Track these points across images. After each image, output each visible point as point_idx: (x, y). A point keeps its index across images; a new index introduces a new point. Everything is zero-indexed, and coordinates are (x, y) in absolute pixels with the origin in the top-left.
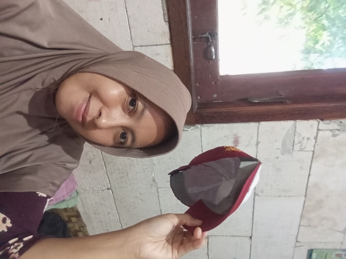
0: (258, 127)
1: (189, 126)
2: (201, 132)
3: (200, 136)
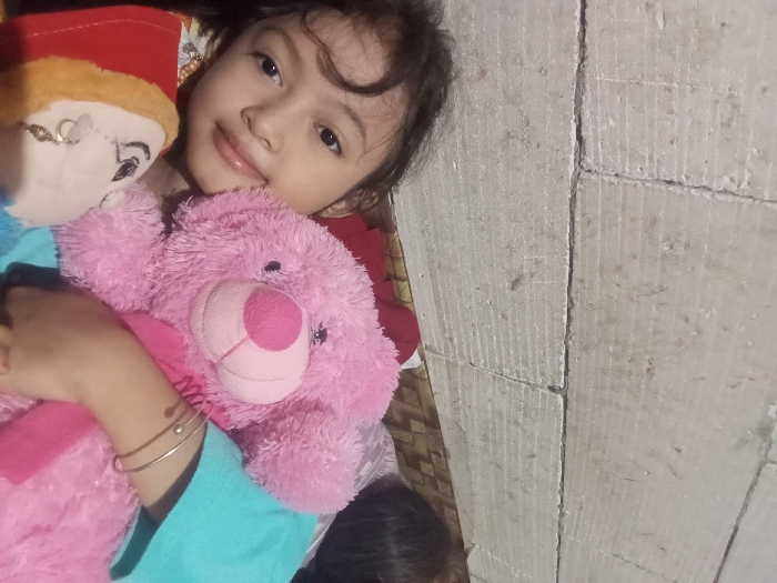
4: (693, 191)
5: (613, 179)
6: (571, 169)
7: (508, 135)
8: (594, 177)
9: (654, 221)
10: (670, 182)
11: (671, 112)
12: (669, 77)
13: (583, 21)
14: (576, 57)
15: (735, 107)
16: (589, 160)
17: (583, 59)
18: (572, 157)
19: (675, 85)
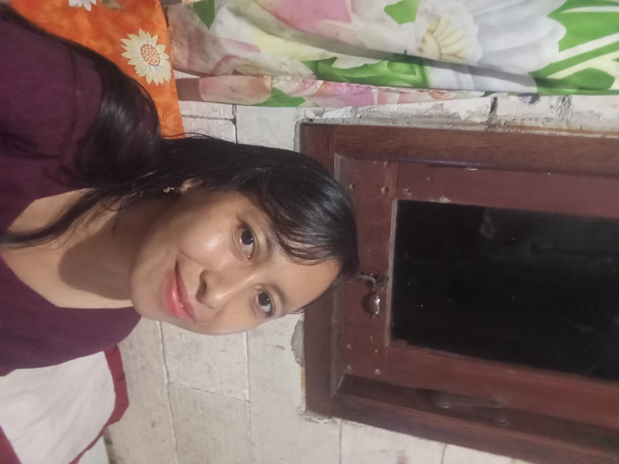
0: (444, 451)
1: (321, 417)
2: (341, 431)
3: (338, 437)
4: (205, 393)
5: (180, 387)
6: (166, 382)
7: (143, 368)
8: (174, 385)
9: (195, 403)
10: (198, 389)
11: (192, 366)
12: (189, 356)
13: (162, 335)
14: (161, 346)
15: (210, 367)
16: (171, 379)
17: (164, 347)
18: (166, 377)
19: (192, 358)
